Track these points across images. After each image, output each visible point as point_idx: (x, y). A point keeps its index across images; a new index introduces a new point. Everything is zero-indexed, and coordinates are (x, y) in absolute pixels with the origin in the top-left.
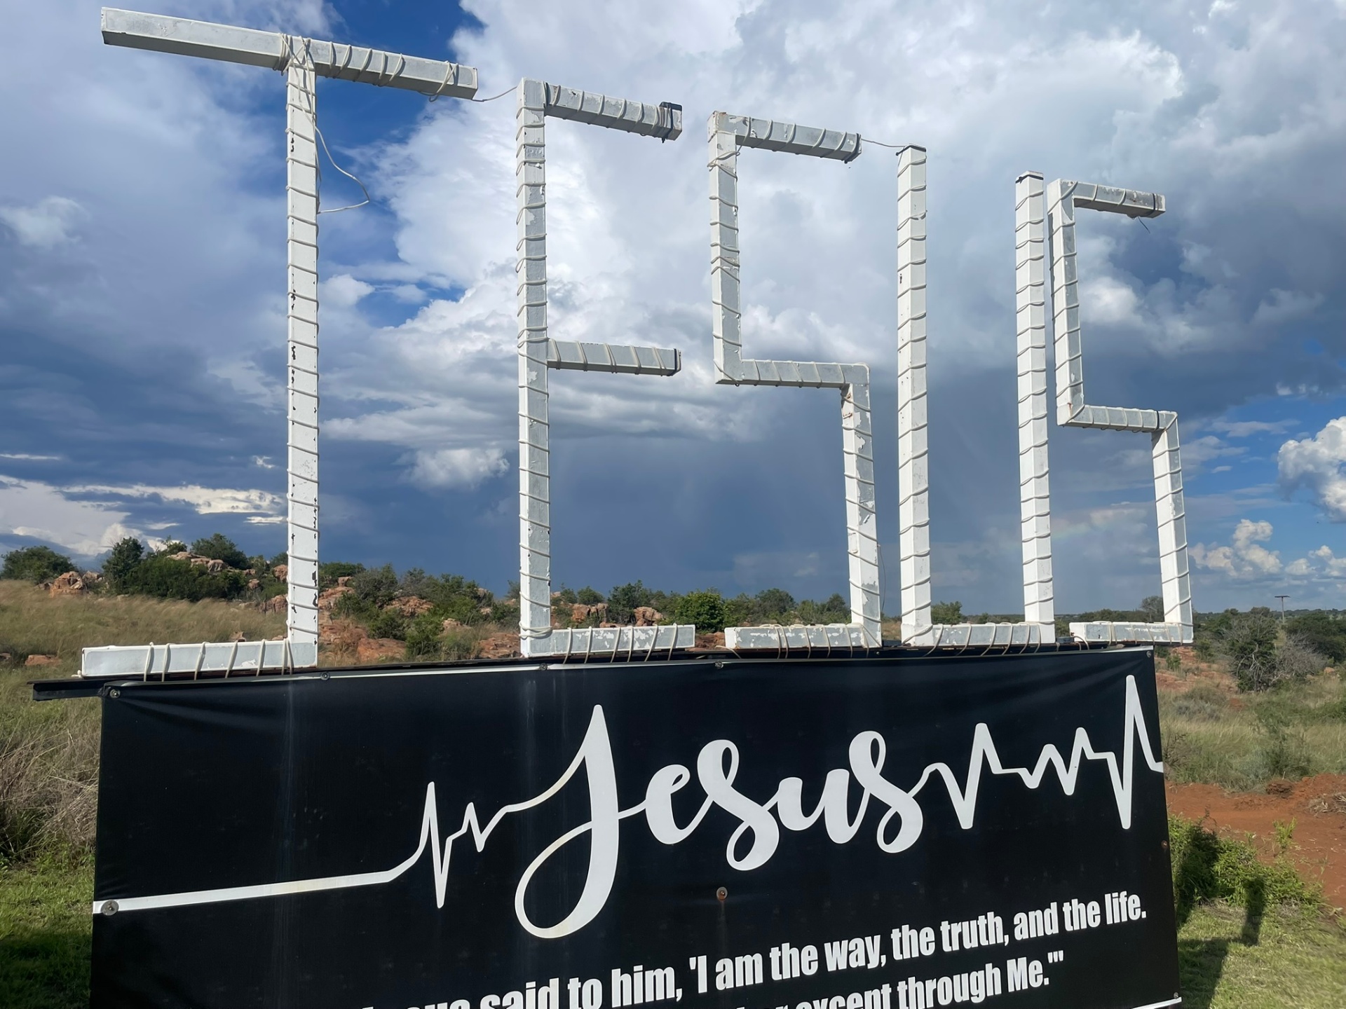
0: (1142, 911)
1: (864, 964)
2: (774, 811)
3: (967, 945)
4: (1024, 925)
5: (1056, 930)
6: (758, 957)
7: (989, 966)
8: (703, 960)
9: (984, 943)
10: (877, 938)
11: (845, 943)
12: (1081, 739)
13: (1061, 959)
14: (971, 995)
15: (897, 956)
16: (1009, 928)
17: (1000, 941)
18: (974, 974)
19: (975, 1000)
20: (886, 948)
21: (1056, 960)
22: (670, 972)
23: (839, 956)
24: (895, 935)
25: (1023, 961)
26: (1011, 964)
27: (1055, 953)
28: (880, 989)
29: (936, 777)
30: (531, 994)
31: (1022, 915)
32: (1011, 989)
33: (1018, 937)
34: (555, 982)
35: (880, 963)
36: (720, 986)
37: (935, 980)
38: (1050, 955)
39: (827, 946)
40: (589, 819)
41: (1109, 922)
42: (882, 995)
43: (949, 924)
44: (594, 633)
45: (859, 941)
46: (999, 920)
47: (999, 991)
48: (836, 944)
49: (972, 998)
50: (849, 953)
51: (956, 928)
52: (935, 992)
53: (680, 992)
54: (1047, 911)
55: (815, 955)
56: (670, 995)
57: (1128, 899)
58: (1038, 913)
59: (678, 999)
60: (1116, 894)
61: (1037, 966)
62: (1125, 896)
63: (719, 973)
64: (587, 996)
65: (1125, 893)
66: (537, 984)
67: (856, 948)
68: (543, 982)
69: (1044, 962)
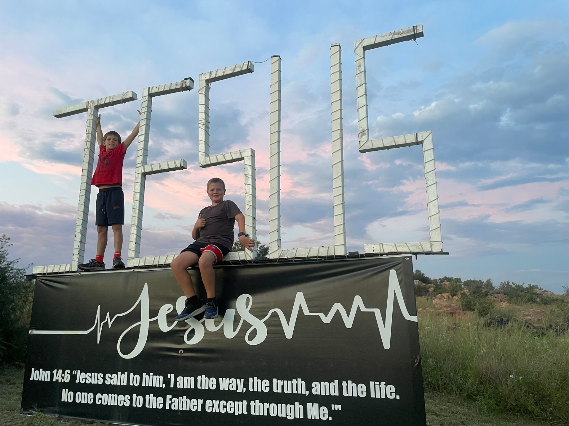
0: (396, 395)
1: (236, 390)
2: (203, 324)
3: (286, 391)
4: (318, 387)
5: (337, 394)
6: (193, 378)
7: (297, 404)
8: (173, 375)
9: (295, 392)
10: (242, 380)
11: (228, 379)
12: (358, 302)
13: (340, 409)
14: (286, 415)
15: (251, 389)
16: (309, 388)
17: (304, 393)
18: (289, 406)
19: (288, 418)
20: (246, 385)
21: (336, 409)
22: (161, 377)
23: (225, 384)
24: (251, 380)
25: (316, 405)
26: (309, 405)
27: (336, 406)
28: (242, 402)
30: (119, 375)
31: (317, 383)
32: (309, 417)
34: (126, 373)
35: (243, 391)
36: (178, 386)
37: (268, 404)
38: (333, 406)
39: (220, 379)
40: (140, 321)
42: (243, 405)
43: (277, 380)
45: (234, 380)
46: (304, 383)
47: (302, 417)
48: (224, 379)
49: (287, 416)
50: (230, 384)
51: (281, 383)
52: (268, 409)
53: (164, 385)
54: (332, 384)
55: (215, 382)
56: (161, 386)
57: (386, 387)
58: (327, 383)
59: (163, 388)
60: (378, 383)
61: (324, 410)
62: (384, 385)
63: (178, 381)
64: (135, 381)
65: (384, 383)
66: (121, 373)
67: (233, 382)
68: (123, 373)
69: (329, 409)
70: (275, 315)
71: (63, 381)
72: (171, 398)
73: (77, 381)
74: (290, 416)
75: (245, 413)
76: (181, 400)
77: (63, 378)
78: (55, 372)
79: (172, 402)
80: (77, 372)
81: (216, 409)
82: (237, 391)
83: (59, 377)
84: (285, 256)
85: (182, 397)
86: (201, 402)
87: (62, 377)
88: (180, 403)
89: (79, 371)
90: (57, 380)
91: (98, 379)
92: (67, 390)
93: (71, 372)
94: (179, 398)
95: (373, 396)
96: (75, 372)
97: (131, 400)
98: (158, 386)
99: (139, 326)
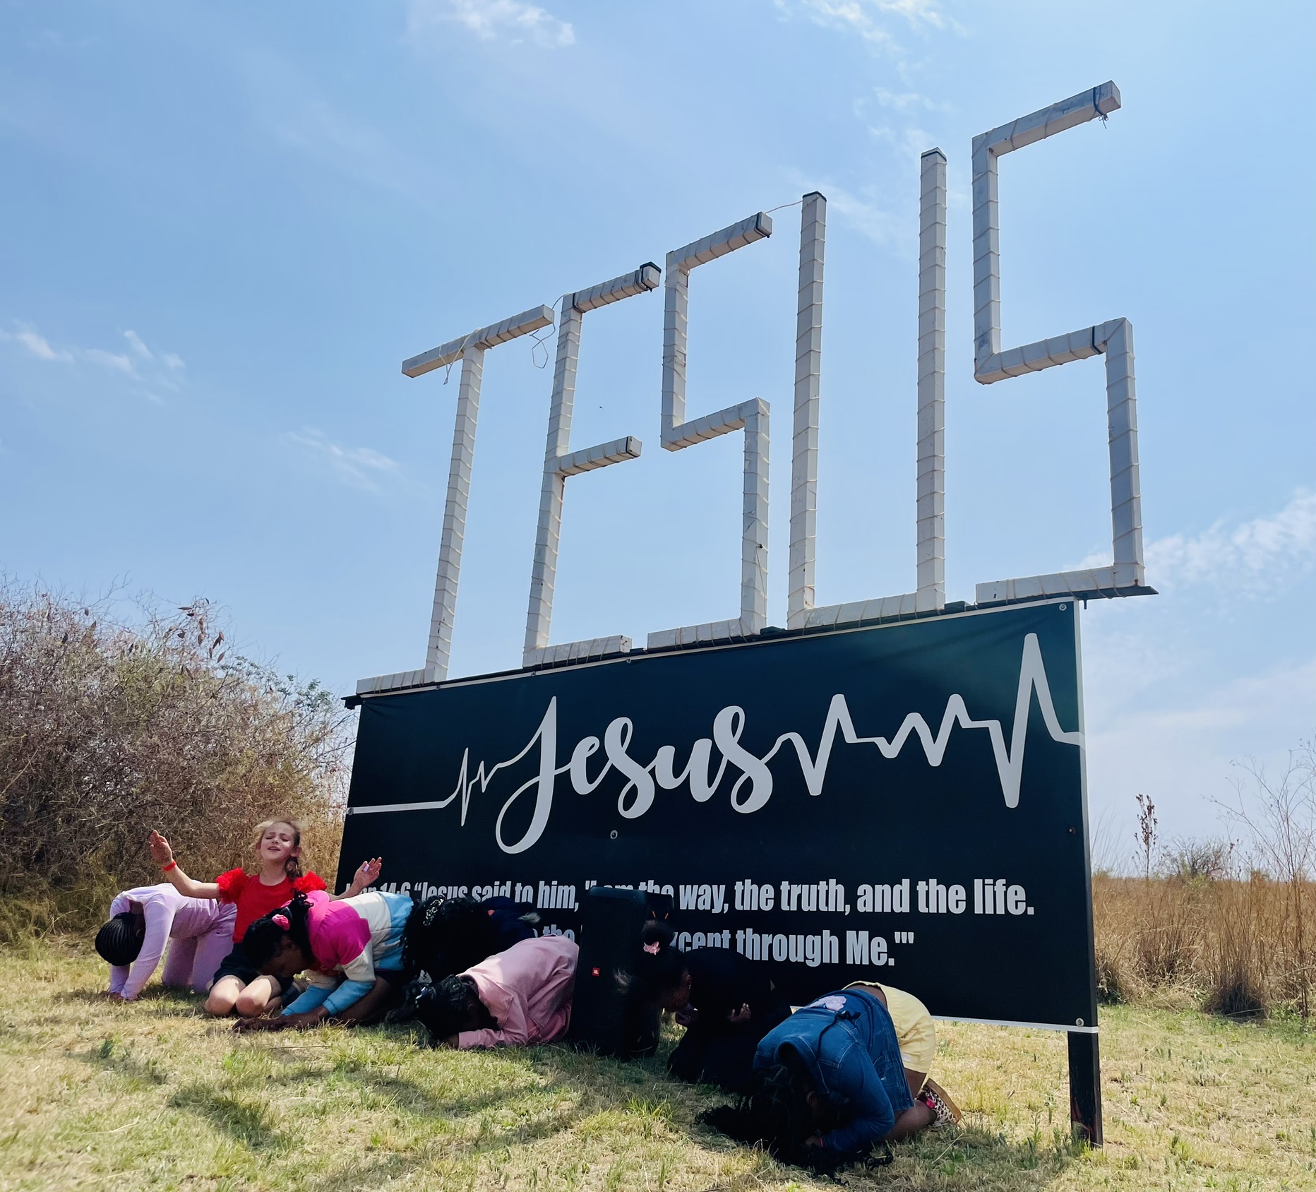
0: (1027, 906)
1: (710, 908)
2: (652, 773)
3: (805, 908)
4: (868, 897)
5: (906, 909)
7: (826, 933)
8: (593, 884)
9: (823, 908)
10: (723, 887)
11: (696, 887)
13: (911, 941)
14: (806, 958)
15: (738, 907)
16: (851, 898)
17: (840, 909)
18: (810, 938)
19: (809, 963)
20: (730, 897)
21: (904, 941)
22: (573, 888)
23: (689, 897)
24: (738, 886)
25: (864, 934)
26: (851, 934)
27: (904, 934)
28: (721, 933)
29: (788, 746)
30: (497, 886)
31: (868, 887)
32: (850, 961)
33: (861, 908)
34: (509, 884)
35: (723, 910)
37: (771, 935)
38: (897, 934)
39: (682, 887)
40: (538, 774)
42: (722, 939)
43: (790, 884)
45: (706, 887)
46: (841, 888)
47: (835, 960)
48: (689, 887)
49: (807, 961)
50: (699, 896)
51: (796, 889)
52: (771, 946)
53: (577, 904)
54: (897, 887)
55: (671, 893)
56: (571, 906)
57: (1007, 889)
58: (887, 887)
59: (575, 911)
60: (991, 881)
61: (880, 944)
62: (1004, 885)
65: (1004, 881)
66: (499, 882)
67: (704, 893)
68: (503, 882)
69: (890, 941)
74: (813, 960)
80: (422, 885)
82: (711, 910)
84: (818, 622)
89: (426, 884)
93: (413, 886)
95: (978, 910)
96: (418, 884)
98: (565, 907)
99: (537, 784)
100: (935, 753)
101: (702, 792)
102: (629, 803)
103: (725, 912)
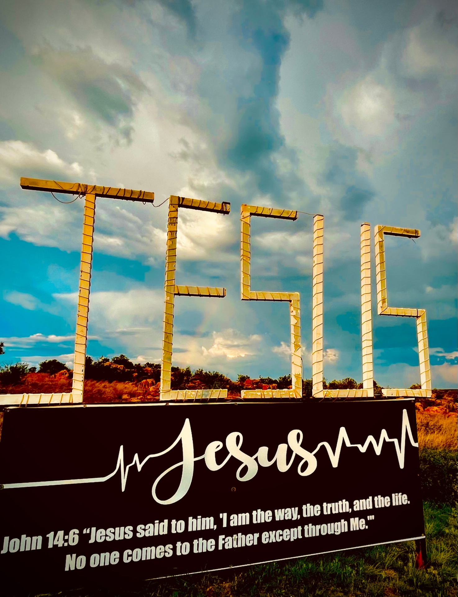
0: (408, 501)
1: (291, 518)
2: (256, 459)
3: (334, 512)
4: (358, 505)
5: (371, 507)
6: (248, 514)
7: (343, 521)
8: (225, 515)
9: (341, 511)
10: (297, 509)
11: (283, 510)
12: (384, 434)
13: (373, 519)
14: (335, 532)
15: (305, 515)
16: (351, 506)
17: (347, 511)
18: (336, 523)
19: (336, 533)
20: (300, 512)
21: (371, 519)
22: (212, 519)
23: (280, 515)
24: (304, 507)
25: (357, 519)
26: (352, 520)
27: (371, 516)
28: (297, 528)
30: (156, 525)
31: (357, 501)
32: (352, 530)
33: (355, 509)
34: (166, 521)
35: (297, 518)
36: (232, 524)
38: (368, 517)
39: (276, 511)
40: (182, 460)
41: (394, 504)
42: (298, 530)
43: (327, 504)
44: (187, 392)
45: (289, 509)
46: (347, 503)
47: (346, 530)
48: (280, 510)
50: (285, 514)
51: (329, 505)
52: (320, 530)
53: (215, 526)
54: (368, 500)
55: (271, 514)
56: (212, 527)
57: (402, 496)
58: (364, 500)
59: (214, 530)
60: (397, 494)
61: (363, 521)
63: (232, 520)
64: (179, 526)
65: (401, 494)
66: (159, 521)
67: (288, 512)
68: (161, 521)
69: (366, 519)
70: (323, 447)
71: (66, 544)
72: (224, 537)
73: (92, 541)
74: (338, 532)
75: (300, 537)
76: (235, 538)
77: (66, 541)
78: (51, 535)
79: (225, 541)
80: (90, 530)
81: (273, 540)
83: (58, 541)
84: (329, 396)
85: (236, 535)
86: (257, 535)
87: (64, 539)
88: (235, 541)
89: (94, 529)
90: (55, 546)
91: (125, 533)
92: (74, 556)
93: (81, 531)
94: (233, 536)
96: (87, 530)
97: (174, 549)
98: (208, 528)
99: (182, 466)
100: (378, 450)
101: (283, 467)
102: (243, 473)
103: (298, 519)
